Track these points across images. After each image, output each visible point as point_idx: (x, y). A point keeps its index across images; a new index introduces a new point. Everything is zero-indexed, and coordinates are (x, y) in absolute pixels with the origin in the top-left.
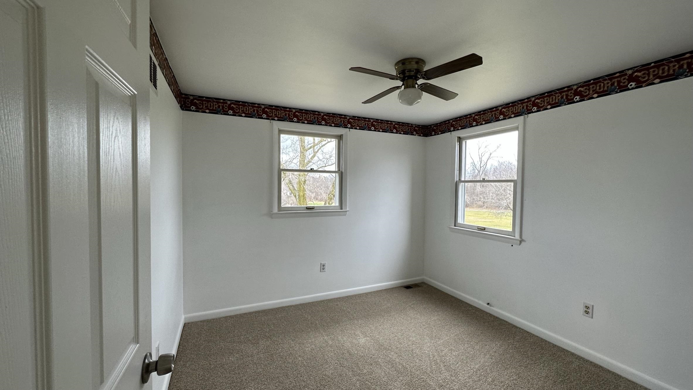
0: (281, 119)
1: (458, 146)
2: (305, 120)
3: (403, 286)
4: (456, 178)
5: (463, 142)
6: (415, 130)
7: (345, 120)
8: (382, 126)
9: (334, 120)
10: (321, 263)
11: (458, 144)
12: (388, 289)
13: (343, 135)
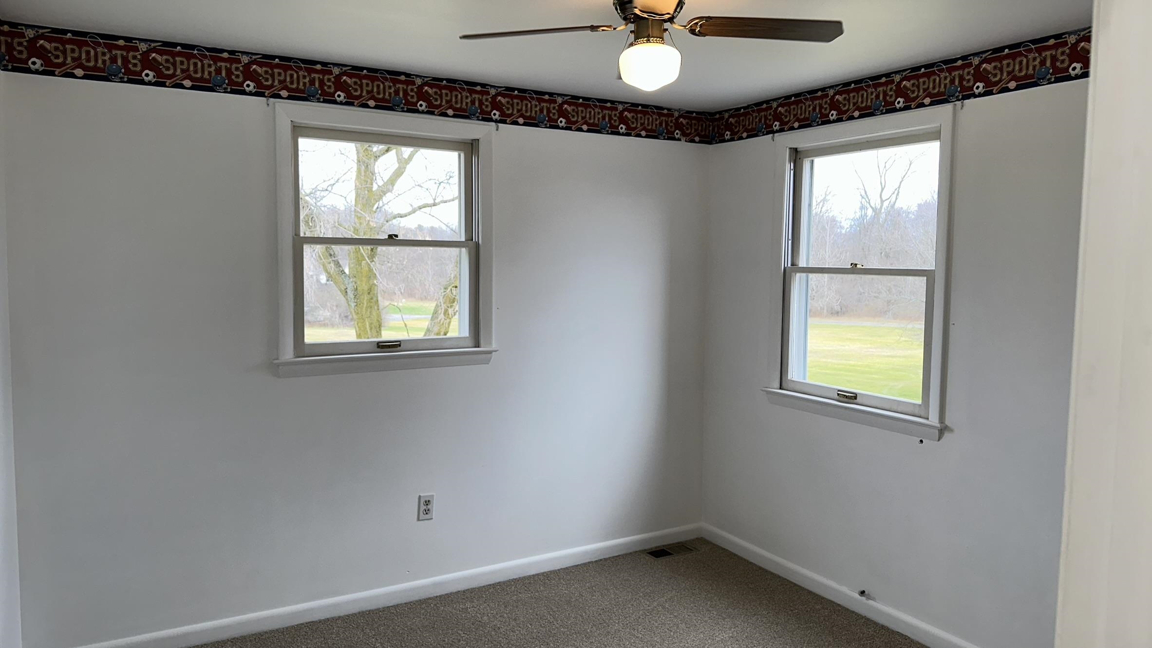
0: (297, 95)
1: (792, 172)
2: (370, 99)
3: (645, 550)
4: (785, 261)
5: (804, 162)
6: (679, 126)
7: (485, 97)
8: (588, 116)
9: (454, 100)
10: (420, 496)
11: (792, 167)
12: (606, 559)
13: (478, 140)
